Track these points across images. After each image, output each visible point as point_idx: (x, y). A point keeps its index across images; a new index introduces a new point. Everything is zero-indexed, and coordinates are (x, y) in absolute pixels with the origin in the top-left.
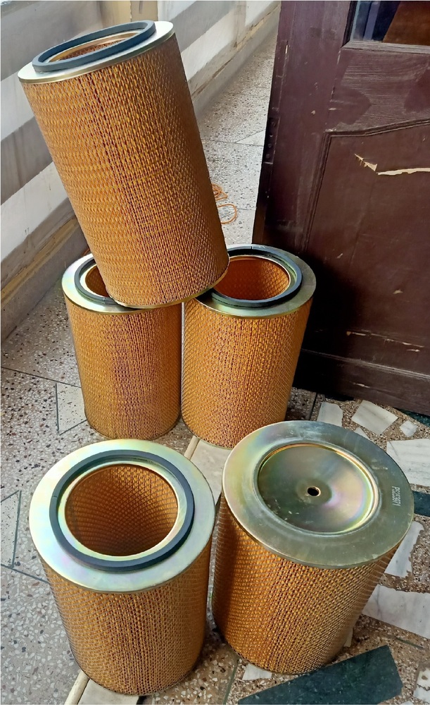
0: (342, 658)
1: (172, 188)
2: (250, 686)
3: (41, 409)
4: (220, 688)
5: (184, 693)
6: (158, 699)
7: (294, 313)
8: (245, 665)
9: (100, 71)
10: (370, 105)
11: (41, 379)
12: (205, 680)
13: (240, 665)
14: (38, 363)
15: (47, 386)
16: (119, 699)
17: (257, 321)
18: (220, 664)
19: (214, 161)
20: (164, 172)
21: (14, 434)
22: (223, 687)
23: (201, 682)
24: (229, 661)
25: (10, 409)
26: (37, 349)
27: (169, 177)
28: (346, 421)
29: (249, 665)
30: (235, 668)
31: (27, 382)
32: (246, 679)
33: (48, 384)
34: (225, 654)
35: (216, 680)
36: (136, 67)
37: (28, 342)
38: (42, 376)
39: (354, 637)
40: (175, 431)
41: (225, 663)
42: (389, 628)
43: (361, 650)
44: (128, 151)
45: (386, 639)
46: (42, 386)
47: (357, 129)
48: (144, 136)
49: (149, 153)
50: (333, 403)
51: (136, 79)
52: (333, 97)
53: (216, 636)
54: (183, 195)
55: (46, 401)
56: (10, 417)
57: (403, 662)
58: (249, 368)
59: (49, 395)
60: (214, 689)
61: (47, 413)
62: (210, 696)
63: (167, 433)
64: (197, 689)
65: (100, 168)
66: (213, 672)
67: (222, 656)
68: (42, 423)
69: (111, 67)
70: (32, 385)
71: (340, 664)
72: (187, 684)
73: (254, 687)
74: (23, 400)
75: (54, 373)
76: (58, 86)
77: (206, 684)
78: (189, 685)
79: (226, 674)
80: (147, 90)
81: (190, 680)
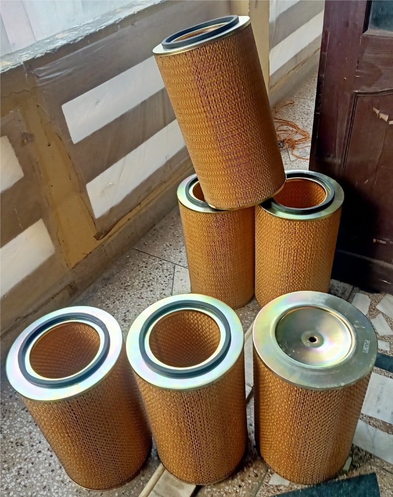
0: (341, 478)
1: (243, 126)
2: (273, 489)
3: (162, 282)
4: (252, 488)
5: (227, 488)
6: (209, 490)
7: (326, 219)
8: (272, 474)
9: (198, 48)
10: (382, 74)
11: (165, 262)
12: (243, 481)
13: (268, 473)
14: (165, 250)
15: (169, 266)
16: (183, 486)
17: (298, 223)
18: (255, 471)
19: (307, 114)
20: (238, 115)
21: (142, 298)
22: (255, 487)
23: (240, 482)
24: (261, 469)
25: (143, 280)
26: (166, 241)
27: (242, 119)
28: (372, 308)
29: (275, 475)
30: (265, 475)
31: (156, 263)
32: (271, 484)
33: (170, 265)
34: (259, 464)
35: (250, 481)
36: (221, 46)
37: (161, 235)
38: (166, 259)
39: (352, 464)
40: (250, 305)
41: (258, 471)
42: (378, 460)
43: (356, 474)
44: (215, 101)
45: (375, 468)
46: (165, 267)
47: (374, 91)
48: (225, 92)
49: (228, 102)
50: (365, 294)
51: (221, 54)
52: (357, 68)
53: (255, 451)
54: (251, 131)
55: (166, 277)
56: (141, 286)
57: (384, 486)
58: (295, 258)
59: (169, 273)
60: (248, 488)
61: (166, 285)
62: (244, 492)
63: (244, 306)
64: (236, 486)
65: (197, 111)
66: (249, 476)
67: (257, 465)
68: (161, 292)
69: (205, 46)
70: (159, 265)
71: (339, 481)
72: (230, 482)
73: (276, 490)
74: (152, 275)
75: (175, 258)
76: (173, 58)
77: (243, 484)
78: (232, 483)
79: (258, 478)
80: (228, 61)
81: (233, 479)
